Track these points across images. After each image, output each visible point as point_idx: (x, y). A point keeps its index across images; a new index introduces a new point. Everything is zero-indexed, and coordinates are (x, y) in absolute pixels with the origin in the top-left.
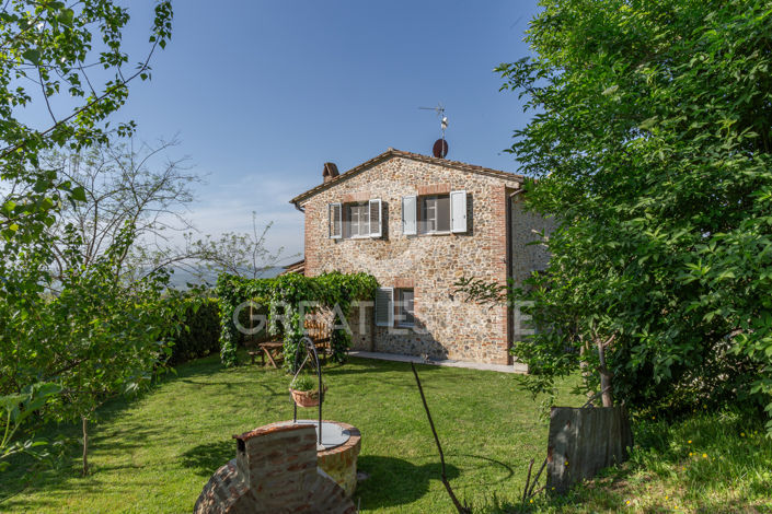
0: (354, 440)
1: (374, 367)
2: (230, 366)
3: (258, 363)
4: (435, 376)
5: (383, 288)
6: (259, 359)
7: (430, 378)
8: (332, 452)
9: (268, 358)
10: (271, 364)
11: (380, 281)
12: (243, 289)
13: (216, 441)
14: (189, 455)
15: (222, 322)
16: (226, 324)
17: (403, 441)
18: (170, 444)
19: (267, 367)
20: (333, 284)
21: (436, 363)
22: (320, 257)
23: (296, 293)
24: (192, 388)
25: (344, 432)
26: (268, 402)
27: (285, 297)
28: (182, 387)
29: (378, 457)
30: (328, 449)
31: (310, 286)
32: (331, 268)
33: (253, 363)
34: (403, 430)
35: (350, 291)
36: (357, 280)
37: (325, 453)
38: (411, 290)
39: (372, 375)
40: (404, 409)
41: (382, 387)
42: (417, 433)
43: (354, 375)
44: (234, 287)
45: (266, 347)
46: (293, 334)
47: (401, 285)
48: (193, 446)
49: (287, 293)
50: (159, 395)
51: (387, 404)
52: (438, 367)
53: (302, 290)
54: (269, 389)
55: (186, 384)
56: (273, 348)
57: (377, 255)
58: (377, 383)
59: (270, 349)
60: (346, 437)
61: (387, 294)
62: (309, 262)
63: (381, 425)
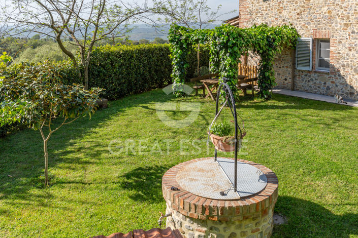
0: (271, 188)
1: (293, 105)
2: (179, 96)
3: (200, 95)
4: (349, 117)
5: (303, 38)
6: (201, 92)
7: (344, 119)
8: (247, 202)
9: (207, 92)
10: (210, 96)
11: (301, 33)
12: (188, 37)
13: (152, 165)
14: (128, 176)
15: (173, 62)
16: (176, 64)
17: (321, 184)
18: (116, 164)
19: (207, 99)
20: (260, 34)
21: (349, 104)
22: (251, 13)
23: (228, 41)
24: (146, 113)
25: (261, 177)
26: (202, 130)
27: (220, 44)
28: (140, 112)
29: (295, 199)
30: (243, 198)
31: (240, 35)
32: (259, 22)
33: (197, 94)
34: (321, 172)
35: (274, 40)
36: (280, 32)
37: (240, 203)
38: (327, 41)
39: (292, 111)
40: (321, 149)
41: (300, 124)
42: (335, 176)
43: (277, 111)
44: (181, 35)
45: (206, 83)
46: (226, 74)
47: (318, 36)
48: (133, 167)
49: (221, 41)
50: (122, 117)
51: (305, 142)
52: (351, 108)
53: (234, 39)
54: (205, 119)
55: (144, 110)
56: (212, 84)
57: (298, 11)
58: (296, 119)
59: (209, 85)
60: (263, 184)
61: (306, 43)
62: (243, 17)
63: (299, 163)
